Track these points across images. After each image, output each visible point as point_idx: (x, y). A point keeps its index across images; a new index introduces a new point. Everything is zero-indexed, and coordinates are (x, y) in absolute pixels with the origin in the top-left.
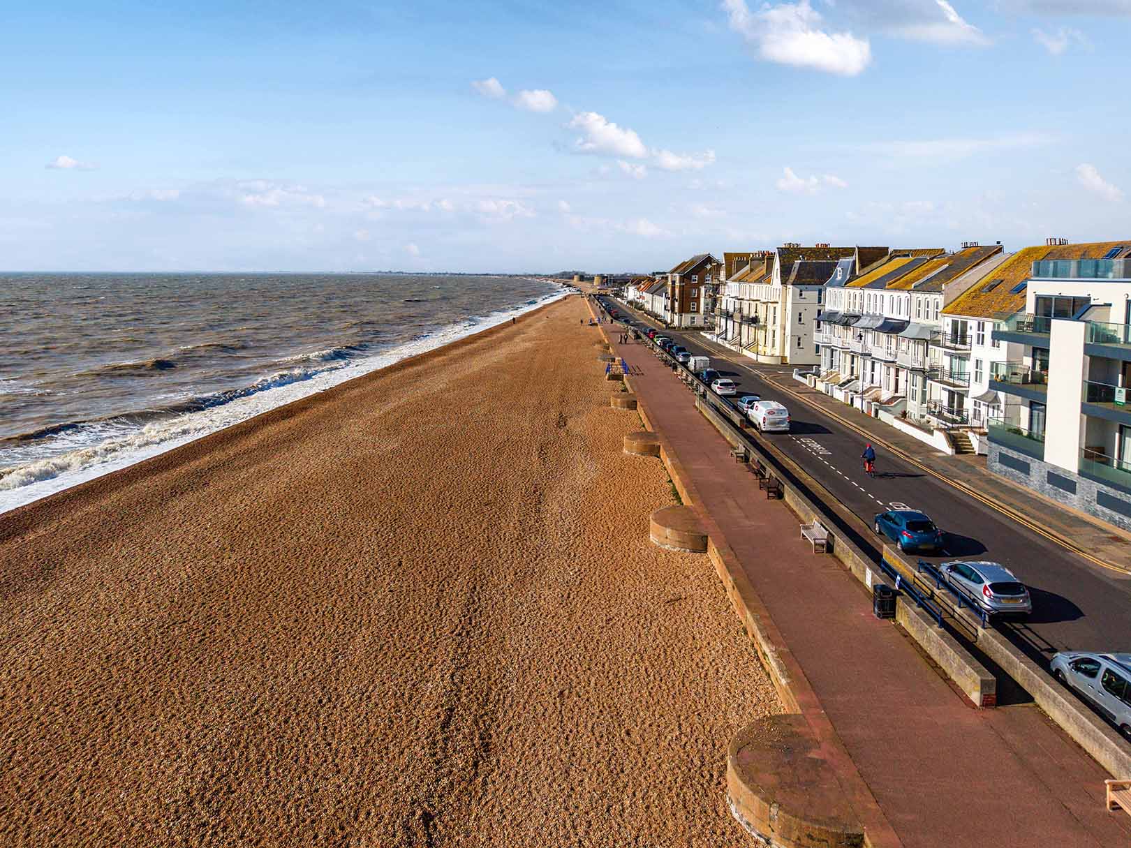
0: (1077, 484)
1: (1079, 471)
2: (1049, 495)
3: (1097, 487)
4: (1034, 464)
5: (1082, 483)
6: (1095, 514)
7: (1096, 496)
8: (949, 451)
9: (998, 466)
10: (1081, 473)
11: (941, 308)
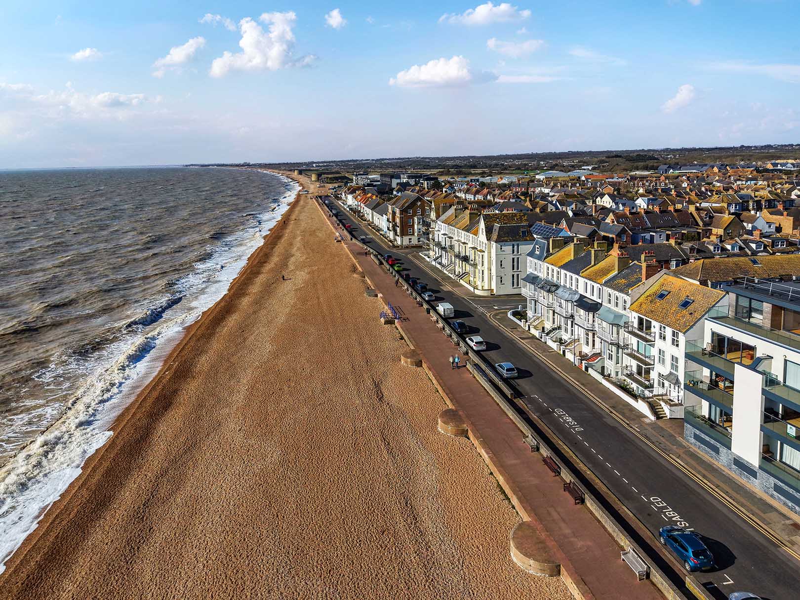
0: (758, 474)
1: (759, 466)
2: (734, 473)
3: (772, 480)
4: (723, 450)
5: (760, 473)
6: (772, 496)
7: (773, 486)
8: (653, 418)
9: (693, 440)
10: (760, 467)
11: (628, 305)
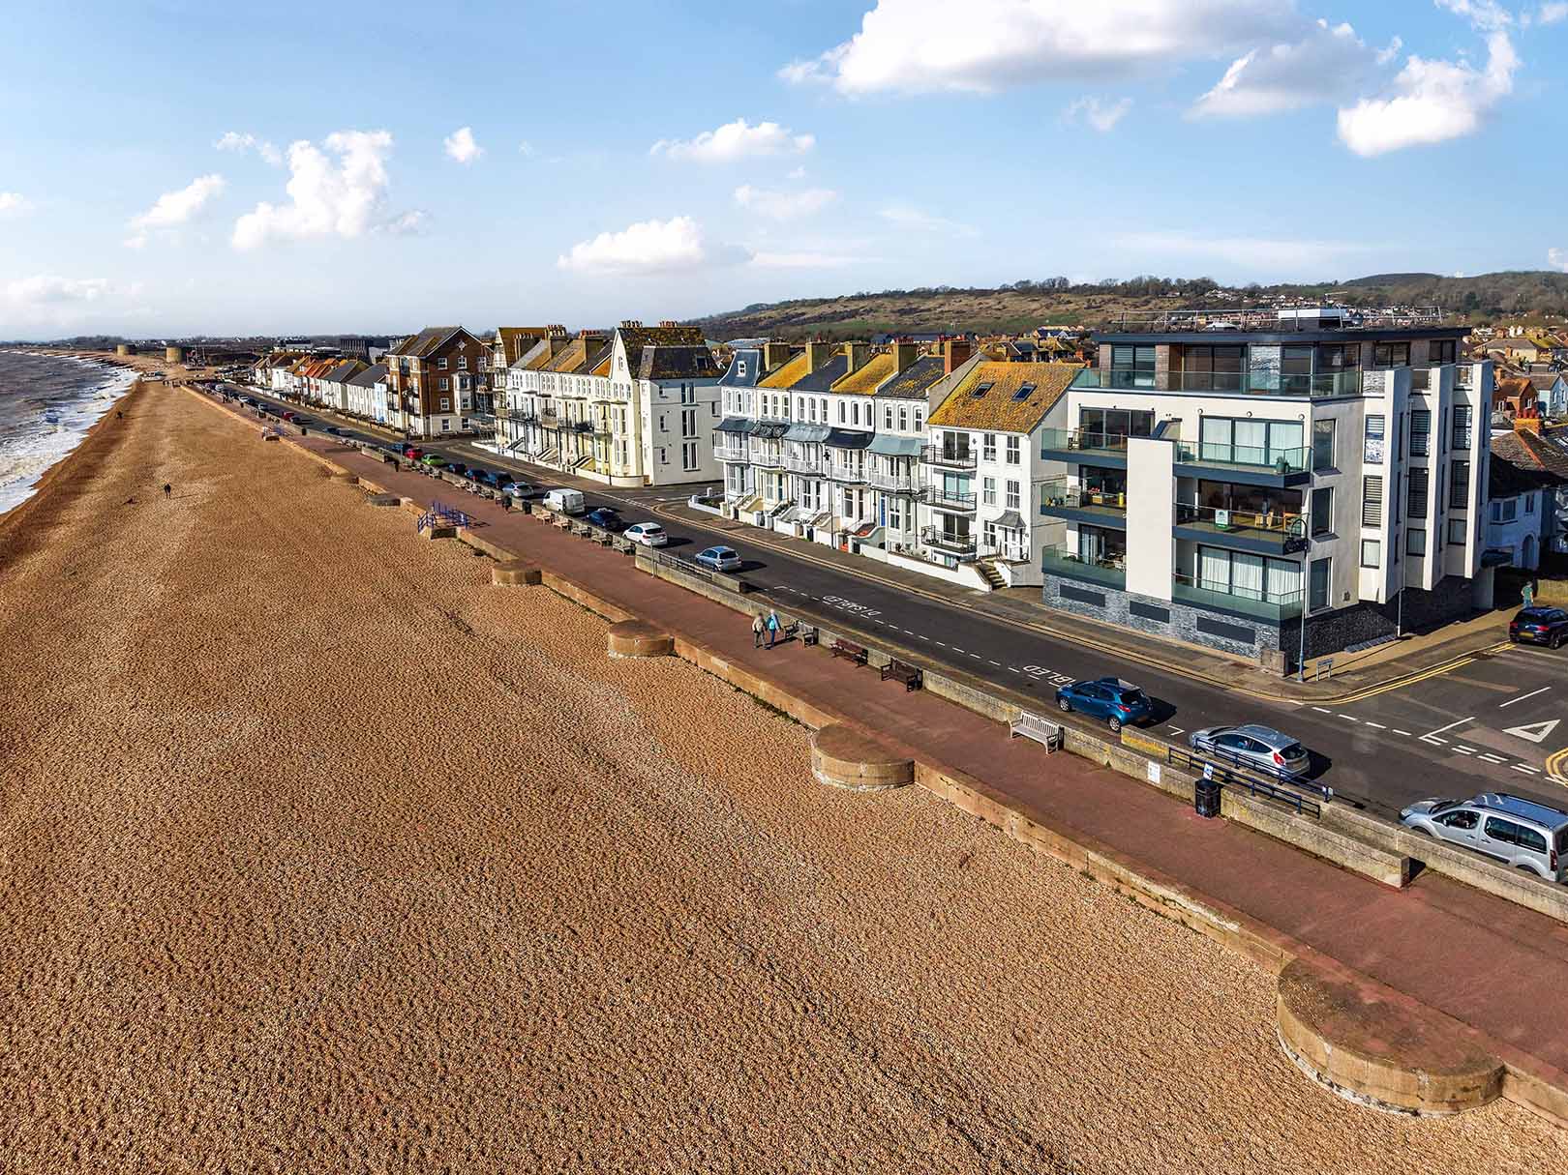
0: (1171, 613)
1: (1173, 598)
2: (1134, 627)
3: (1195, 613)
4: (1112, 596)
5: (1178, 612)
6: (1195, 641)
7: (1195, 621)
8: (986, 588)
9: (1059, 600)
10: (1175, 600)
11: (924, 418)
